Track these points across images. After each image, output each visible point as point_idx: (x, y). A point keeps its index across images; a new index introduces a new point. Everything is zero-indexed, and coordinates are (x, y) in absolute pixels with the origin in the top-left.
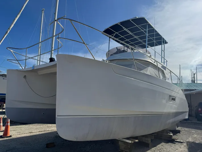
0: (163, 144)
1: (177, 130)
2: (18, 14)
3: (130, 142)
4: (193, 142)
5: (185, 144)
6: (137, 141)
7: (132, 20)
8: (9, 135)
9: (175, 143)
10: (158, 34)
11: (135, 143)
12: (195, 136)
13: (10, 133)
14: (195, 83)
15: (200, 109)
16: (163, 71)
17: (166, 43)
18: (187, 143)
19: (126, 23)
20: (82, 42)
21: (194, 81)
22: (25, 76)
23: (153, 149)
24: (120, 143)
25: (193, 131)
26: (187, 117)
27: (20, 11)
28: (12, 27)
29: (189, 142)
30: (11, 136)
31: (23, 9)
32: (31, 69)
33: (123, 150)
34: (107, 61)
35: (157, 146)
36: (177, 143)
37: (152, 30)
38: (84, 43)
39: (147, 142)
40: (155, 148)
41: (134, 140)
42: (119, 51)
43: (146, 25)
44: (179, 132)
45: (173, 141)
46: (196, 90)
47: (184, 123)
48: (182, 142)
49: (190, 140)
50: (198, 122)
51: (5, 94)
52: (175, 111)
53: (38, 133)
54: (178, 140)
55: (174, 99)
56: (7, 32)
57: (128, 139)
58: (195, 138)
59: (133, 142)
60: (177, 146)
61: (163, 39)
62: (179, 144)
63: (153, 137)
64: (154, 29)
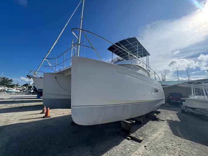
0: (151, 121)
1: (158, 111)
2: (56, 40)
3: (129, 122)
4: (171, 120)
5: (166, 122)
6: (134, 122)
7: (127, 39)
8: (49, 116)
9: (159, 121)
10: (144, 49)
11: (133, 123)
12: (171, 115)
13: (49, 114)
14: (164, 81)
15: (171, 97)
16: (149, 72)
17: (149, 55)
18: (167, 121)
19: (123, 42)
20: (92, 47)
21: (164, 80)
22: (56, 77)
23: (144, 126)
24: (122, 123)
25: (169, 112)
26: (164, 103)
27: (57, 39)
28: (52, 48)
29: (168, 120)
30: (50, 117)
31: (59, 37)
32: (58, 72)
33: (124, 128)
34: (111, 63)
35: (147, 124)
36: (160, 121)
37: (141, 46)
38: (93, 48)
39: (140, 121)
40: (146, 125)
41: (132, 121)
42: (119, 60)
43: (137, 42)
44: (159, 112)
45: (157, 119)
46: (167, 85)
47: (163, 106)
48: (163, 121)
49: (169, 118)
50: (170, 105)
51: (42, 89)
52: (156, 99)
53: (67, 114)
54: (160, 119)
55: (157, 91)
56: (49, 52)
57: (128, 120)
58: (171, 117)
59: (131, 122)
60: (161, 123)
61: (148, 52)
62: (162, 121)
63: (144, 117)
64: (142, 45)
